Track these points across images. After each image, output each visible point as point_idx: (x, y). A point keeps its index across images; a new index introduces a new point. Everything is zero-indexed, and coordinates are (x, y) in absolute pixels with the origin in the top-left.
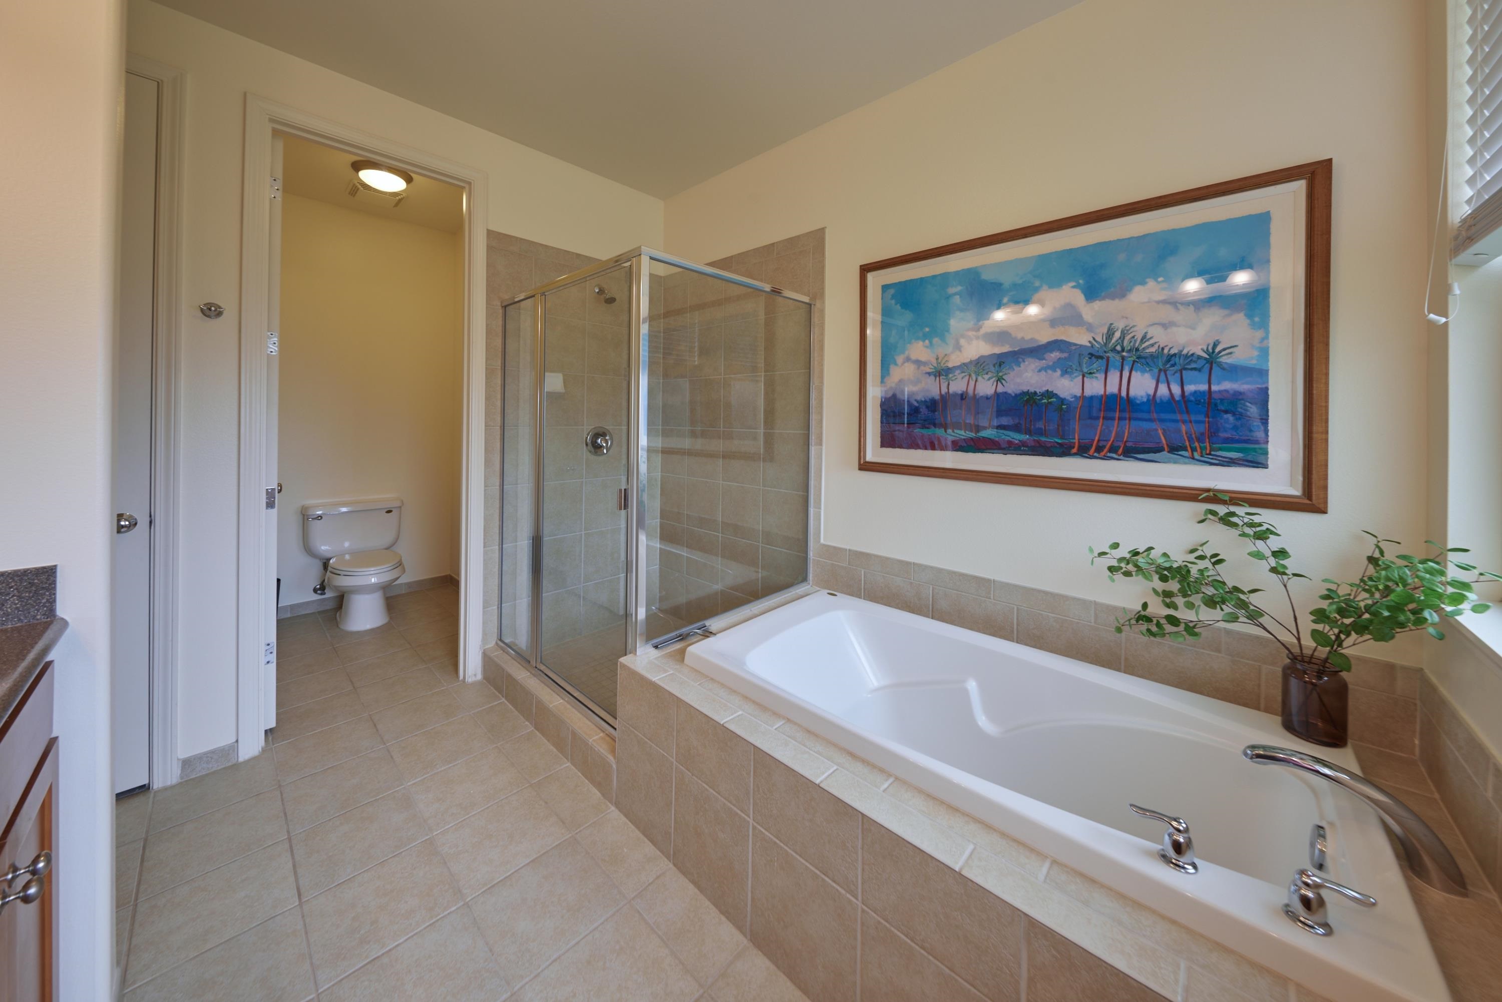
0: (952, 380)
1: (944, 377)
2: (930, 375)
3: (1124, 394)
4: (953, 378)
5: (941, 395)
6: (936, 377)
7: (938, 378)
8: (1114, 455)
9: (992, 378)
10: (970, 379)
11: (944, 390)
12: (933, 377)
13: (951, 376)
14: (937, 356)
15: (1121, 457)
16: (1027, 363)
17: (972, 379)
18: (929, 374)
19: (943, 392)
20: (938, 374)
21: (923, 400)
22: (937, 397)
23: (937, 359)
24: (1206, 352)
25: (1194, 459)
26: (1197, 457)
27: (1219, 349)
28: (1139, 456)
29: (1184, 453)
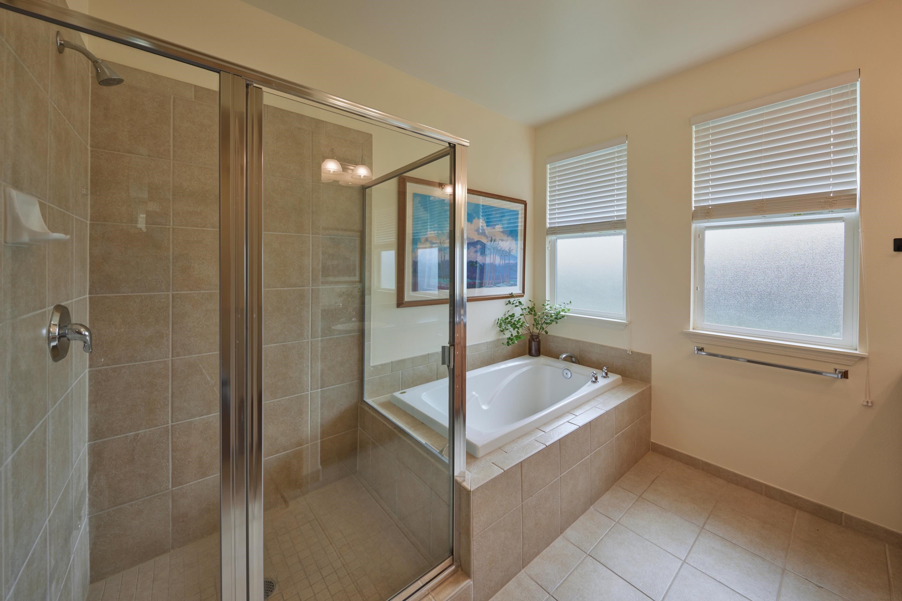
0: (446, 254)
1: (443, 252)
3: (494, 263)
4: (447, 253)
5: (442, 261)
7: (440, 252)
8: (492, 286)
13: (446, 251)
14: (440, 240)
15: (493, 286)
16: (471, 249)
19: (442, 260)
20: (440, 250)
24: (509, 250)
25: (506, 285)
26: (507, 284)
27: (511, 250)
28: (497, 285)
29: (505, 283)
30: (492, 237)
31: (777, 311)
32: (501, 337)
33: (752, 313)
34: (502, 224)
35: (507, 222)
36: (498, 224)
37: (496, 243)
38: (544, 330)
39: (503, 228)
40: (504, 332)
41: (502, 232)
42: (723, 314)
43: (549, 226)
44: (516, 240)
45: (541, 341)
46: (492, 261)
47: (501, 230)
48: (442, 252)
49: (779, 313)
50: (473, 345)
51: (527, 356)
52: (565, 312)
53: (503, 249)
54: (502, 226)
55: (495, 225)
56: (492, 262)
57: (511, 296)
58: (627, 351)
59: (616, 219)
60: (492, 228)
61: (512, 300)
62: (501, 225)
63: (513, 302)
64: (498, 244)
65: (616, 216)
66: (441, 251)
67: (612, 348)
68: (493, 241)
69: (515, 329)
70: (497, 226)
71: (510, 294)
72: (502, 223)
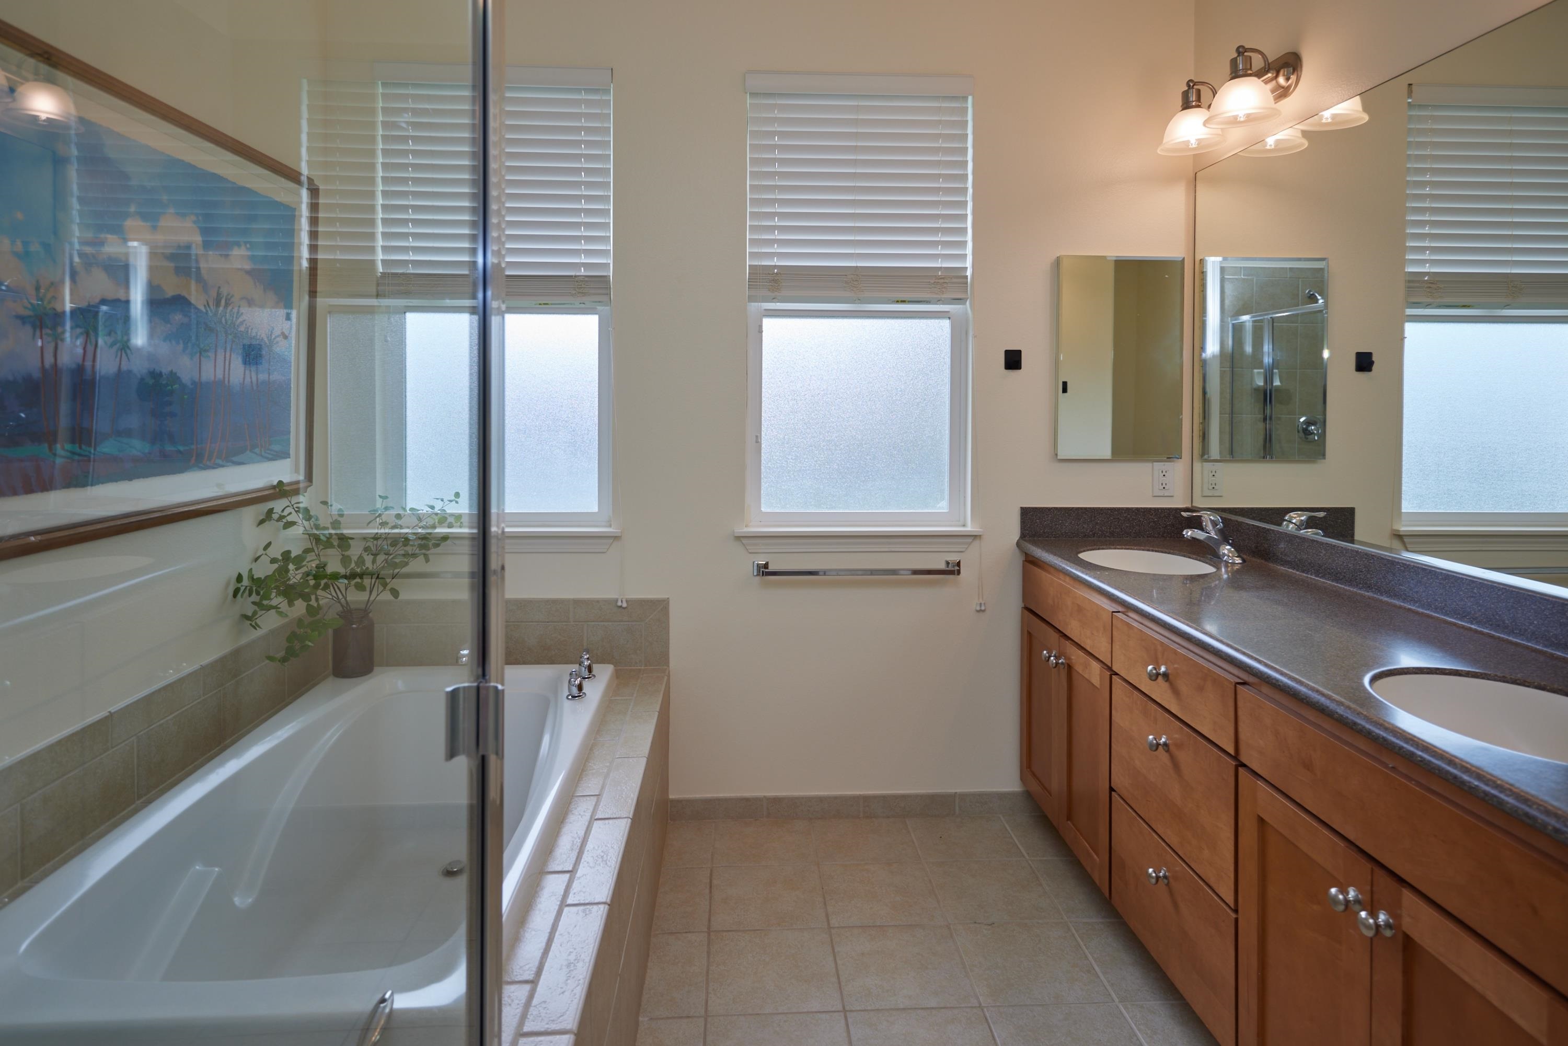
0: (61, 341)
1: (49, 332)
2: (24, 323)
3: (226, 381)
4: (63, 336)
6: (34, 327)
7: (36, 332)
8: (220, 461)
9: (115, 344)
10: (88, 342)
11: (49, 360)
12: (28, 329)
13: (59, 330)
14: (38, 282)
17: (90, 342)
18: (23, 319)
20: (36, 323)
21: (11, 378)
22: (36, 374)
23: (38, 289)
24: (268, 338)
25: (261, 456)
26: (263, 453)
27: (273, 337)
28: (235, 459)
29: (257, 450)
30: (219, 287)
31: (871, 474)
32: (244, 641)
33: (837, 482)
34: (248, 246)
35: (261, 240)
36: (238, 244)
37: (231, 311)
38: (388, 587)
39: (252, 258)
40: (258, 621)
41: (249, 272)
42: (793, 488)
43: (381, 271)
44: (288, 305)
45: (375, 625)
46: (220, 375)
47: (248, 266)
48: (44, 332)
49: (873, 476)
50: (159, 691)
51: (331, 683)
52: (450, 526)
53: (254, 334)
54: (249, 253)
55: (228, 246)
56: (221, 377)
57: (280, 491)
58: (617, 601)
59: (583, 272)
60: (221, 255)
61: (278, 506)
62: (248, 249)
63: (283, 514)
64: (239, 314)
65: (584, 265)
66: (41, 329)
67: (577, 602)
68: (223, 302)
69: (295, 602)
70: (236, 252)
71: (274, 487)
72: (250, 243)
